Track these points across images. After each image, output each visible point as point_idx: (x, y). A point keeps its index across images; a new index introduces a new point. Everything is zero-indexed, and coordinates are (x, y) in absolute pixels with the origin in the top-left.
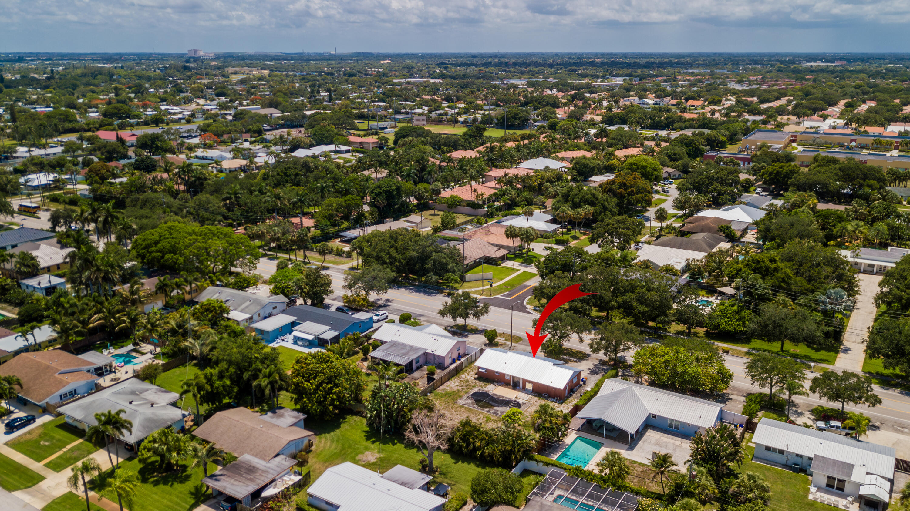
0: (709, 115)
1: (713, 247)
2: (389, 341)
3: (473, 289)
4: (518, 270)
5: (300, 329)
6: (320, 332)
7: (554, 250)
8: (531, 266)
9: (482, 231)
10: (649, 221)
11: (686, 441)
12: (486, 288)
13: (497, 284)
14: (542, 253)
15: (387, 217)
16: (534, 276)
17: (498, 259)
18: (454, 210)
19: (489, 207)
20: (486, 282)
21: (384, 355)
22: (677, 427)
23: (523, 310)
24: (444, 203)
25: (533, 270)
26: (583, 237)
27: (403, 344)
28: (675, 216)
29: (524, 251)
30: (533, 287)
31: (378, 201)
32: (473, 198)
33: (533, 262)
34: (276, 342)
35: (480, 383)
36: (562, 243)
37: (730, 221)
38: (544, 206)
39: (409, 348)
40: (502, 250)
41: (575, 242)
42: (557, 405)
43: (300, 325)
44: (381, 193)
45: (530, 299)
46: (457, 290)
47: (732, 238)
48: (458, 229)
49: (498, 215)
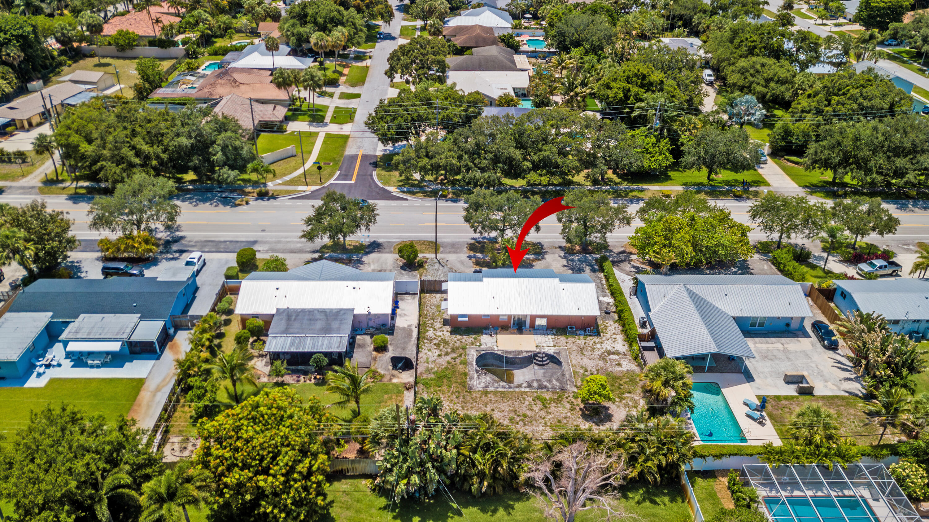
1: (513, 62)
2: (274, 312)
3: (287, 178)
4: (317, 134)
5: (78, 336)
6: (128, 330)
7: (331, 95)
8: (326, 125)
9: (223, 82)
10: (394, 38)
11: (783, 340)
12: (301, 171)
13: (309, 164)
14: (320, 101)
15: (31, 80)
16: (346, 138)
17: (281, 122)
18: (129, 53)
19: (184, 43)
20: (292, 162)
21: (292, 344)
22: (761, 325)
23: (388, 196)
24: (110, 44)
25: (334, 129)
26: (346, 71)
27: (303, 311)
28: (415, 28)
29: (298, 103)
30: (364, 157)
31: (8, 55)
32: (157, 32)
33: (323, 117)
34: (35, 374)
35: (467, 339)
36: (333, 83)
37: (491, 28)
38: (255, 33)
39: (322, 317)
40: (278, 108)
41: (343, 79)
42: (597, 339)
43: (71, 325)
44: (10, 40)
45: (378, 175)
46: (265, 185)
47: (515, 48)
48: (176, 83)
49: (203, 54)
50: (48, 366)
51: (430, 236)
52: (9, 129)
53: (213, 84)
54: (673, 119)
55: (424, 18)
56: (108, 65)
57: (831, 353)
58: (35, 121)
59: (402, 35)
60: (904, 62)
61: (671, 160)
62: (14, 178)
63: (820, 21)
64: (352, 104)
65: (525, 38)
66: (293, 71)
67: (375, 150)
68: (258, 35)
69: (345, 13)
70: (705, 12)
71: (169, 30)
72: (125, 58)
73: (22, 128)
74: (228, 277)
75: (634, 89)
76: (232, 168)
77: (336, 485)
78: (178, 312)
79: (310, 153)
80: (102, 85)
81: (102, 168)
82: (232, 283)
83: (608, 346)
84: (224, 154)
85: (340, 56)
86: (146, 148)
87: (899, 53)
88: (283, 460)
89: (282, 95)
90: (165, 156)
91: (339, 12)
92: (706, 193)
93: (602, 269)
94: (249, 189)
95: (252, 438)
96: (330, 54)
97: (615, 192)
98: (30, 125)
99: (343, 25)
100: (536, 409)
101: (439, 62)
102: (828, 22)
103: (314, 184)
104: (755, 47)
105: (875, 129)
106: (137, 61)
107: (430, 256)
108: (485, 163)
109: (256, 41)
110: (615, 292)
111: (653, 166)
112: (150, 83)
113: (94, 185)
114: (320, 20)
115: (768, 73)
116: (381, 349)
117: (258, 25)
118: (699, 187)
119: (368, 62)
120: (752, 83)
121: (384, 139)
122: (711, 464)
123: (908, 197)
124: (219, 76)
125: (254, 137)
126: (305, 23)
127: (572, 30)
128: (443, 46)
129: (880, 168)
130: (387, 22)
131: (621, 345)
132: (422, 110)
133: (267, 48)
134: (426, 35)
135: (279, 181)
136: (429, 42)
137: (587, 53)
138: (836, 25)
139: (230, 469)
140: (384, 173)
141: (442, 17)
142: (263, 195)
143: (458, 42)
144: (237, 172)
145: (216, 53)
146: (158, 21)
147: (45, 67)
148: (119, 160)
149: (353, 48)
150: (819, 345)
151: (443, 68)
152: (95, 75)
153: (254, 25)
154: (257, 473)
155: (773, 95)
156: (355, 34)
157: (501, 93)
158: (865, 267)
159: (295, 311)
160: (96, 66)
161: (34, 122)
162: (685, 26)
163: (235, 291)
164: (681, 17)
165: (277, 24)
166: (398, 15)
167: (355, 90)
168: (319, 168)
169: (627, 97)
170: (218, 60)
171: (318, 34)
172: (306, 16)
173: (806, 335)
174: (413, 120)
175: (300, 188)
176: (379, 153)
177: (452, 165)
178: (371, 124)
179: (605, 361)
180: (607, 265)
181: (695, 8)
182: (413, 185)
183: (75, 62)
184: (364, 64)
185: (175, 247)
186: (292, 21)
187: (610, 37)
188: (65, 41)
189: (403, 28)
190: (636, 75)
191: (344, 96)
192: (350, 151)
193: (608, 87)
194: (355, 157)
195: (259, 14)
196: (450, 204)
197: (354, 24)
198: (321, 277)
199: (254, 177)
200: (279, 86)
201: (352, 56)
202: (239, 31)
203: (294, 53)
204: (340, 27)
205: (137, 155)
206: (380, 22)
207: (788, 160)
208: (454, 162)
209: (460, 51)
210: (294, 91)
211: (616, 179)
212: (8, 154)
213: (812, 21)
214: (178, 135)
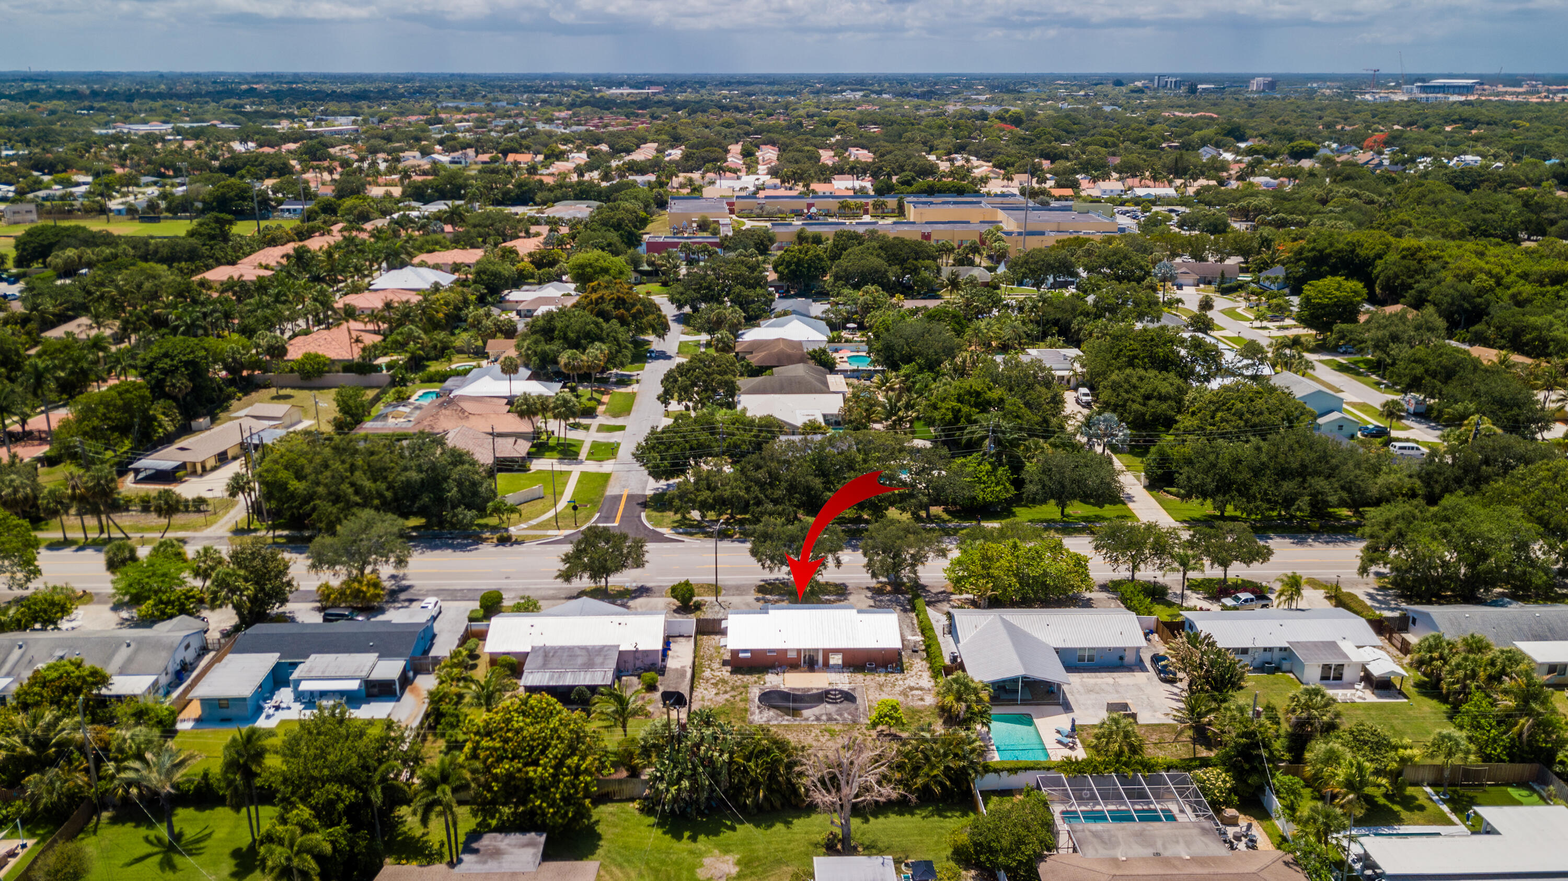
0: (575, 178)
1: (826, 384)
2: (528, 649)
3: (534, 522)
4: (569, 473)
5: (313, 674)
6: (367, 669)
7: (587, 428)
8: (581, 462)
9: (447, 412)
10: (669, 358)
11: (1115, 675)
12: (552, 513)
13: (562, 504)
14: (573, 435)
15: (197, 416)
16: (606, 477)
17: (523, 458)
18: (317, 382)
19: (390, 367)
20: (539, 505)
21: (551, 678)
22: (1091, 659)
23: (661, 538)
24: (292, 370)
25: (591, 467)
26: (605, 399)
27: (562, 648)
28: (698, 344)
29: (544, 437)
30: (630, 497)
31: (173, 385)
32: (355, 354)
33: (577, 454)
34: (263, 715)
35: (748, 678)
36: (589, 413)
37: (800, 343)
38: (480, 353)
39: (584, 653)
40: (520, 441)
41: (601, 408)
42: (899, 676)
43: (301, 667)
44: (177, 368)
45: (648, 517)
46: (506, 530)
47: (830, 367)
48: (384, 417)
49: (413, 381)
50: (277, 708)
51: (711, 579)
52: (181, 473)
53: (435, 416)
54: (1014, 443)
55: (710, 331)
56: (288, 397)
57: (1168, 686)
58: (210, 463)
59: (680, 353)
60: (1359, 374)
61: (1013, 491)
62: (195, 528)
63: (1257, 324)
64: (615, 437)
65: (845, 354)
66: (540, 397)
67: (644, 489)
68: (485, 356)
69: (605, 325)
70: (1087, 314)
71: (370, 352)
72: (311, 388)
73: (194, 473)
74: (471, 620)
75: (965, 409)
76: (469, 507)
77: (602, 808)
78: (418, 655)
79: (562, 494)
80: (287, 421)
81: (314, 509)
82: (478, 626)
83: (911, 682)
84: (460, 491)
85: (597, 380)
86: (368, 484)
87: (1356, 363)
88: (552, 752)
89: (525, 426)
90: (388, 494)
91: (596, 324)
92: (1057, 530)
93: (913, 609)
94: (488, 535)
95: (522, 729)
96: (585, 377)
97: (943, 530)
98: (204, 468)
99: (602, 340)
100: (823, 740)
101: (726, 383)
102: (1270, 325)
103: (567, 527)
104: (1135, 357)
105: (1258, 449)
106: (334, 391)
107: (710, 599)
108: (778, 493)
109: (484, 363)
110: (926, 629)
111: (989, 498)
112: (352, 416)
113: (296, 533)
114: (572, 335)
115: (1145, 388)
116: (651, 688)
117: (485, 343)
118: (1050, 524)
119: (634, 388)
120: (1126, 401)
121: (656, 474)
122: (1007, 780)
123: (1310, 531)
124: (441, 405)
125: (491, 473)
126: (552, 339)
127: (902, 341)
128: (733, 364)
129: (1266, 494)
130: (661, 336)
131: (926, 681)
132: (704, 437)
133: (503, 371)
134: (712, 351)
135: (524, 526)
136: (714, 359)
137: (921, 370)
138: (1280, 328)
139: (500, 760)
140: (655, 514)
141: (735, 330)
142: (505, 540)
143: (754, 360)
144: (475, 512)
145: (430, 380)
146: (358, 340)
147: (211, 401)
148: (336, 498)
149: (614, 371)
150: (1156, 678)
151: (732, 390)
152: (280, 409)
153: (480, 343)
154: (526, 765)
155: (1153, 414)
156: (618, 352)
157: (806, 419)
158: (1229, 602)
159: (553, 648)
160: (273, 398)
161: (208, 467)
162: (1060, 333)
163: (482, 636)
164: (1056, 322)
165: (513, 342)
166: (675, 328)
167: (619, 422)
168: (575, 508)
169: (957, 418)
170: (436, 388)
171: (569, 352)
172: (553, 330)
173: (1143, 669)
174: (691, 448)
175: (550, 532)
176: (649, 492)
177: (739, 497)
178: (641, 455)
179: (906, 696)
180: (920, 603)
181: (1074, 309)
182: (691, 526)
183: (246, 394)
184: (629, 389)
185: (403, 596)
186: (534, 337)
187: (952, 349)
188: (234, 368)
189: (682, 345)
190: (969, 393)
191: (602, 428)
192: (612, 490)
193: (935, 407)
194: (618, 498)
195: (488, 328)
196: (736, 544)
197: (616, 339)
198: (582, 613)
199: (493, 521)
200: (521, 415)
201: (613, 380)
202: (460, 351)
203: (535, 376)
204: (597, 344)
205: (357, 493)
206: (651, 337)
207: (1168, 492)
208: (741, 493)
209: (756, 372)
210: (539, 421)
211: (945, 516)
212: (187, 501)
213: (1247, 324)
214: (405, 469)
